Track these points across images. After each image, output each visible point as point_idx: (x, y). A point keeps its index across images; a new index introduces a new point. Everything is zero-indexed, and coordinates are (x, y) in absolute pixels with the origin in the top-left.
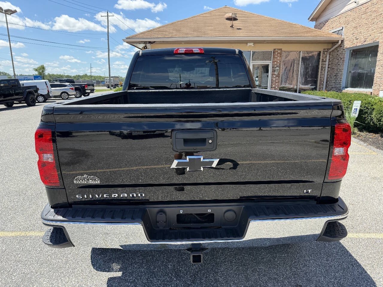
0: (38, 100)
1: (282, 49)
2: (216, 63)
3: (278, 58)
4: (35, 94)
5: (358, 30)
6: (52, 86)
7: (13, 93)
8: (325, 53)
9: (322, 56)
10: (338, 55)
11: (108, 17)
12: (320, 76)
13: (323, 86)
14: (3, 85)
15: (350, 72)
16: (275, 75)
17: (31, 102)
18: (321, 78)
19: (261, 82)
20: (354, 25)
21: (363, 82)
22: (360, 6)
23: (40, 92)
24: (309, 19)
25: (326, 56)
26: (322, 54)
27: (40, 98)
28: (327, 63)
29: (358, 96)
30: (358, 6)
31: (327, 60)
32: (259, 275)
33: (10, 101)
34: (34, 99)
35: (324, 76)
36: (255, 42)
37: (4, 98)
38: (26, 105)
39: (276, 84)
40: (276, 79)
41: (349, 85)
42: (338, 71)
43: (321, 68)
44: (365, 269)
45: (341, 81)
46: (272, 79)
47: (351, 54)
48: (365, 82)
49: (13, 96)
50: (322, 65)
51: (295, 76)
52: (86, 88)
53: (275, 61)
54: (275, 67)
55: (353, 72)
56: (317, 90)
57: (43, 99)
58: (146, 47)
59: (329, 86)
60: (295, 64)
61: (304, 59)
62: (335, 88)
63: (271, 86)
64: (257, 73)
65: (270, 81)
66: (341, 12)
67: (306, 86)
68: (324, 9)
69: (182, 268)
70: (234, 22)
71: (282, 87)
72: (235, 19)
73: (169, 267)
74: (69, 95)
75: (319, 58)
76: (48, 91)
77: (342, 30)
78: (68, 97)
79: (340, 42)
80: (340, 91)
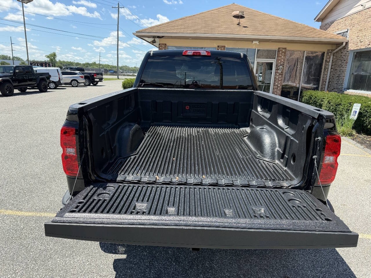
0: (50, 86)
1: (286, 48)
2: (221, 65)
3: (282, 57)
4: (47, 80)
5: (363, 33)
6: (64, 73)
7: (27, 78)
8: (329, 54)
9: (326, 57)
10: (341, 57)
11: (119, 8)
12: (323, 76)
13: (325, 86)
14: (18, 71)
15: (353, 73)
16: (278, 73)
17: (44, 88)
18: (323, 78)
19: (264, 78)
20: (359, 28)
21: (365, 85)
22: (366, 9)
23: (52, 79)
24: (315, 19)
25: (330, 57)
26: (325, 55)
27: (52, 84)
28: (330, 64)
29: (359, 99)
30: (364, 10)
31: (331, 61)
32: (251, 265)
33: (24, 87)
34: (46, 86)
35: (327, 76)
36: (261, 41)
37: (18, 83)
38: (38, 90)
39: (278, 82)
40: (280, 78)
41: (351, 87)
42: (341, 72)
43: (324, 68)
44: (350, 266)
45: (343, 82)
46: (275, 77)
47: (354, 56)
48: (367, 84)
49: (27, 82)
50: (325, 65)
51: (298, 74)
52: (95, 77)
53: (279, 60)
54: (279, 65)
55: (355, 74)
56: (318, 90)
57: (54, 86)
58: (155, 41)
59: (331, 86)
60: (299, 63)
61: (308, 58)
62: (337, 88)
63: (274, 83)
64: (261, 70)
65: (274, 79)
66: (348, 14)
67: (309, 85)
68: (331, 11)
69: (181, 254)
70: (241, 20)
71: (284, 85)
72: (242, 17)
73: (169, 253)
74: (78, 82)
75: (323, 59)
76: (60, 78)
77: (347, 32)
78: (78, 85)
79: (344, 44)
80: (342, 92)
